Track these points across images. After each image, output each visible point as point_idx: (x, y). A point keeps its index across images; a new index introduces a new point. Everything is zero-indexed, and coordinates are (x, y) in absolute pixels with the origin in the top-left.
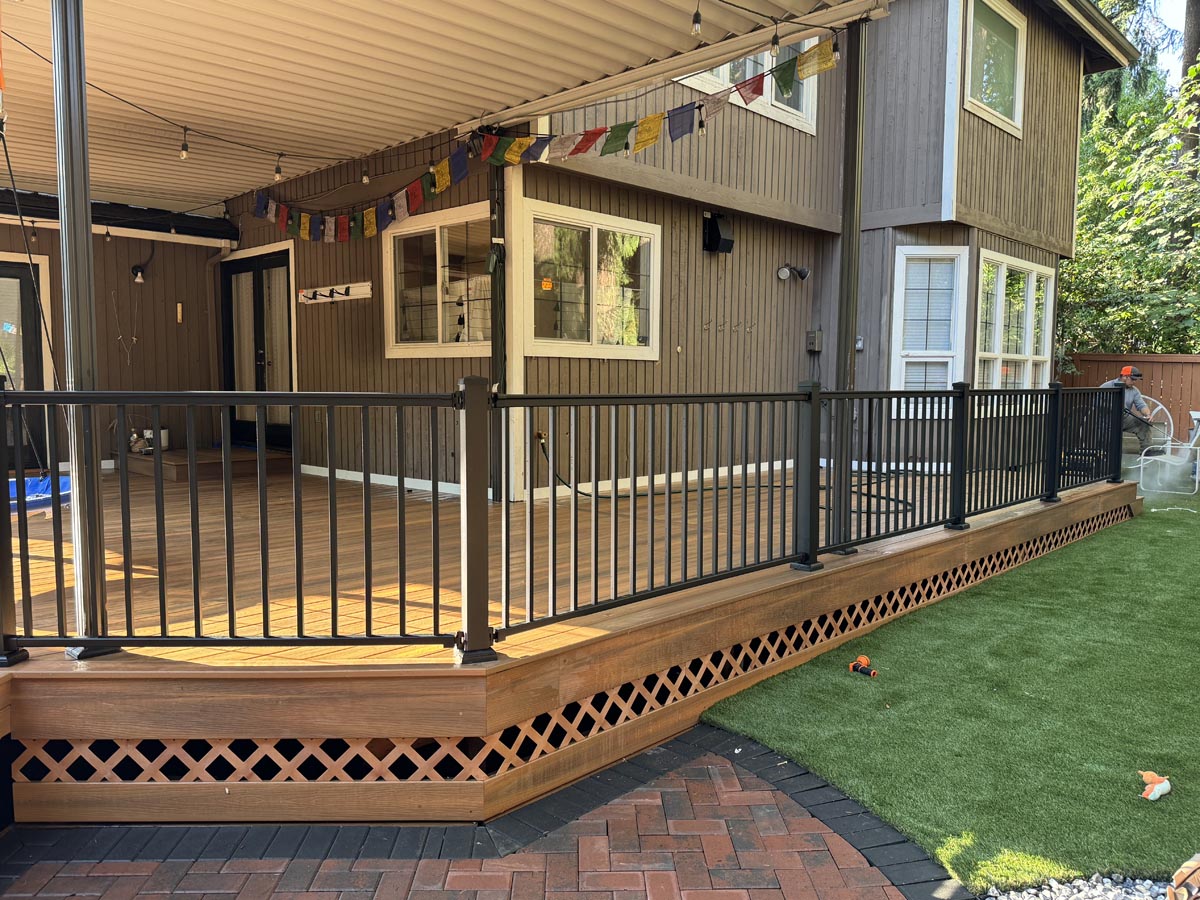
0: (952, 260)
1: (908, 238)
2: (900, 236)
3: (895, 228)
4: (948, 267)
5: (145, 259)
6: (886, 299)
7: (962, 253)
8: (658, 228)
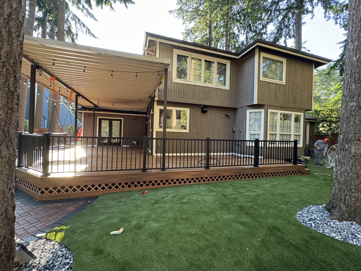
0: (261, 112)
1: (250, 108)
2: (248, 108)
3: (246, 106)
4: (260, 114)
5: (136, 118)
6: (245, 121)
7: (263, 111)
8: (189, 109)
